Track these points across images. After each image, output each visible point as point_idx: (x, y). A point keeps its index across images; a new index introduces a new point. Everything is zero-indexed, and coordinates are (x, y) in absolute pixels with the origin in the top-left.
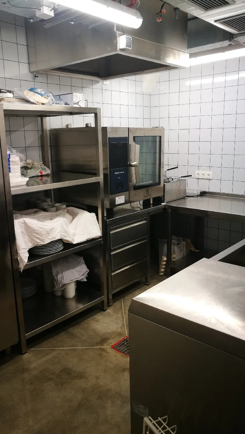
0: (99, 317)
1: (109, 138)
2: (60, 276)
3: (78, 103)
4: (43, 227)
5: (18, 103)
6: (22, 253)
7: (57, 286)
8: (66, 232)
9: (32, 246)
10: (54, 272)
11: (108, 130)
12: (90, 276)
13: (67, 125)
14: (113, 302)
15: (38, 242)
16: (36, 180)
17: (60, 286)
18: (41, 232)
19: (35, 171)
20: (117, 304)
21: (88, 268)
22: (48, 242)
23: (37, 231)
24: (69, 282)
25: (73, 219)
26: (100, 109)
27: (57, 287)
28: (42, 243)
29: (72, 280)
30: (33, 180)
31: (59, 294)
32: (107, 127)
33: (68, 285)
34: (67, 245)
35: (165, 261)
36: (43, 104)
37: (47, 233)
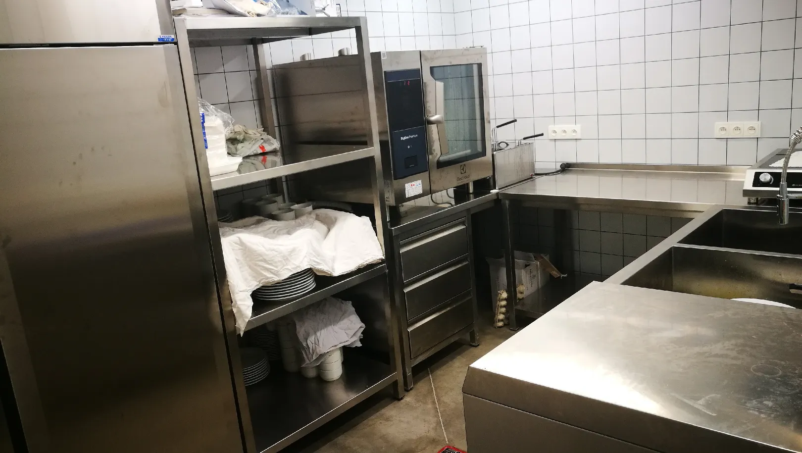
0: (391, 411)
2: (311, 340)
3: (324, 9)
4: (275, 247)
5: (214, 16)
6: (240, 300)
7: (308, 358)
8: (318, 255)
9: (257, 285)
10: (301, 332)
12: (367, 336)
13: (303, 56)
14: (415, 382)
15: (268, 278)
16: (254, 162)
17: (314, 358)
18: (273, 257)
19: (251, 145)
20: (422, 386)
21: (363, 321)
22: (286, 277)
23: (265, 257)
24: (331, 349)
25: (329, 230)
26: (365, 19)
27: (307, 361)
28: (276, 279)
29: (335, 346)
30: (248, 162)
31: (312, 373)
32: (380, 52)
34: (323, 280)
35: (505, 299)
36: (258, 15)
37: (284, 259)
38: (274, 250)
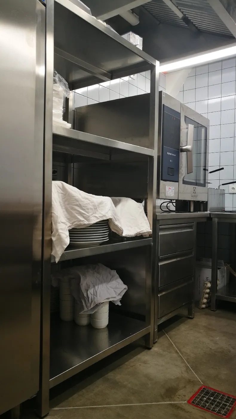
1: (163, 105)
2: (91, 291)
7: (87, 306)
11: (163, 95)
14: (158, 338)
17: (92, 307)
20: (163, 341)
21: (125, 283)
22: (95, 222)
27: (86, 309)
28: (86, 222)
29: (107, 299)
31: (84, 321)
33: (102, 305)
35: (209, 288)
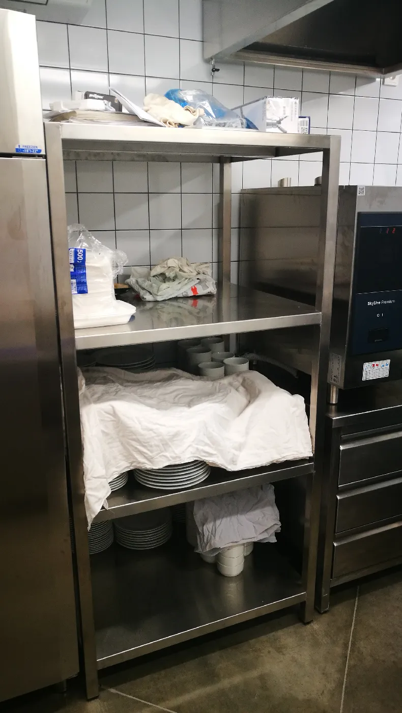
1: (359, 214)
3: (279, 122)
4: (154, 427)
5: (116, 123)
6: (91, 489)
9: (127, 467)
11: (358, 194)
13: (282, 181)
17: (208, 550)
18: (149, 438)
19: (180, 286)
20: (340, 610)
23: (139, 437)
24: (227, 546)
25: (249, 403)
26: (339, 139)
27: (201, 549)
28: (148, 466)
29: (236, 542)
31: (208, 558)
32: (356, 187)
33: (225, 550)
36: (181, 125)
37: (163, 445)
38: (151, 430)
